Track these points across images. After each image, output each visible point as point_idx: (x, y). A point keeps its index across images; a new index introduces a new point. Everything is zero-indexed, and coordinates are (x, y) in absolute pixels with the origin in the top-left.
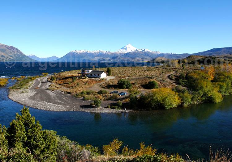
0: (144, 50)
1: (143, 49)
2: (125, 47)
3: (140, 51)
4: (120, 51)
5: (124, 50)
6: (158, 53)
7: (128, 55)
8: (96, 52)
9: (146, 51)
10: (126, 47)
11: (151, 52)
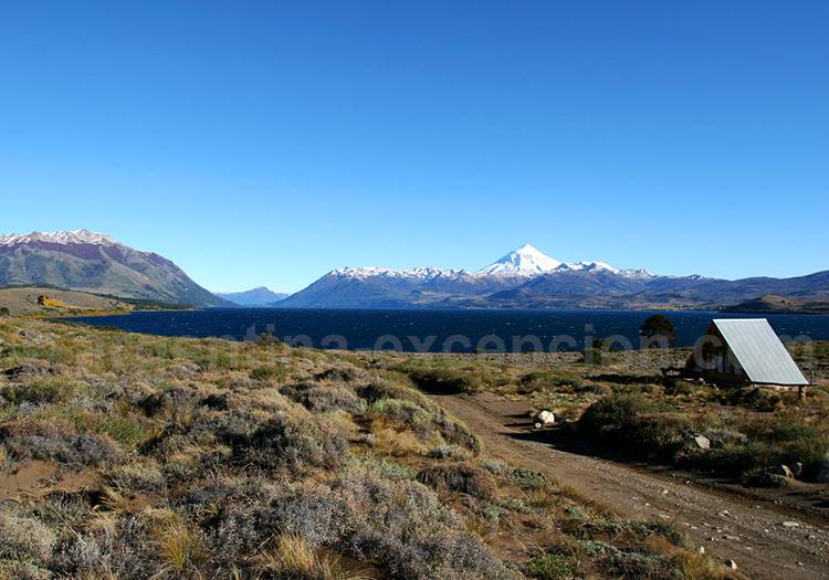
0: (593, 266)
1: (588, 264)
2: (514, 257)
3: (576, 268)
4: (497, 270)
5: (510, 266)
6: (644, 276)
7: (543, 284)
8: (414, 273)
9: (598, 268)
10: (518, 256)
11: (616, 272)
